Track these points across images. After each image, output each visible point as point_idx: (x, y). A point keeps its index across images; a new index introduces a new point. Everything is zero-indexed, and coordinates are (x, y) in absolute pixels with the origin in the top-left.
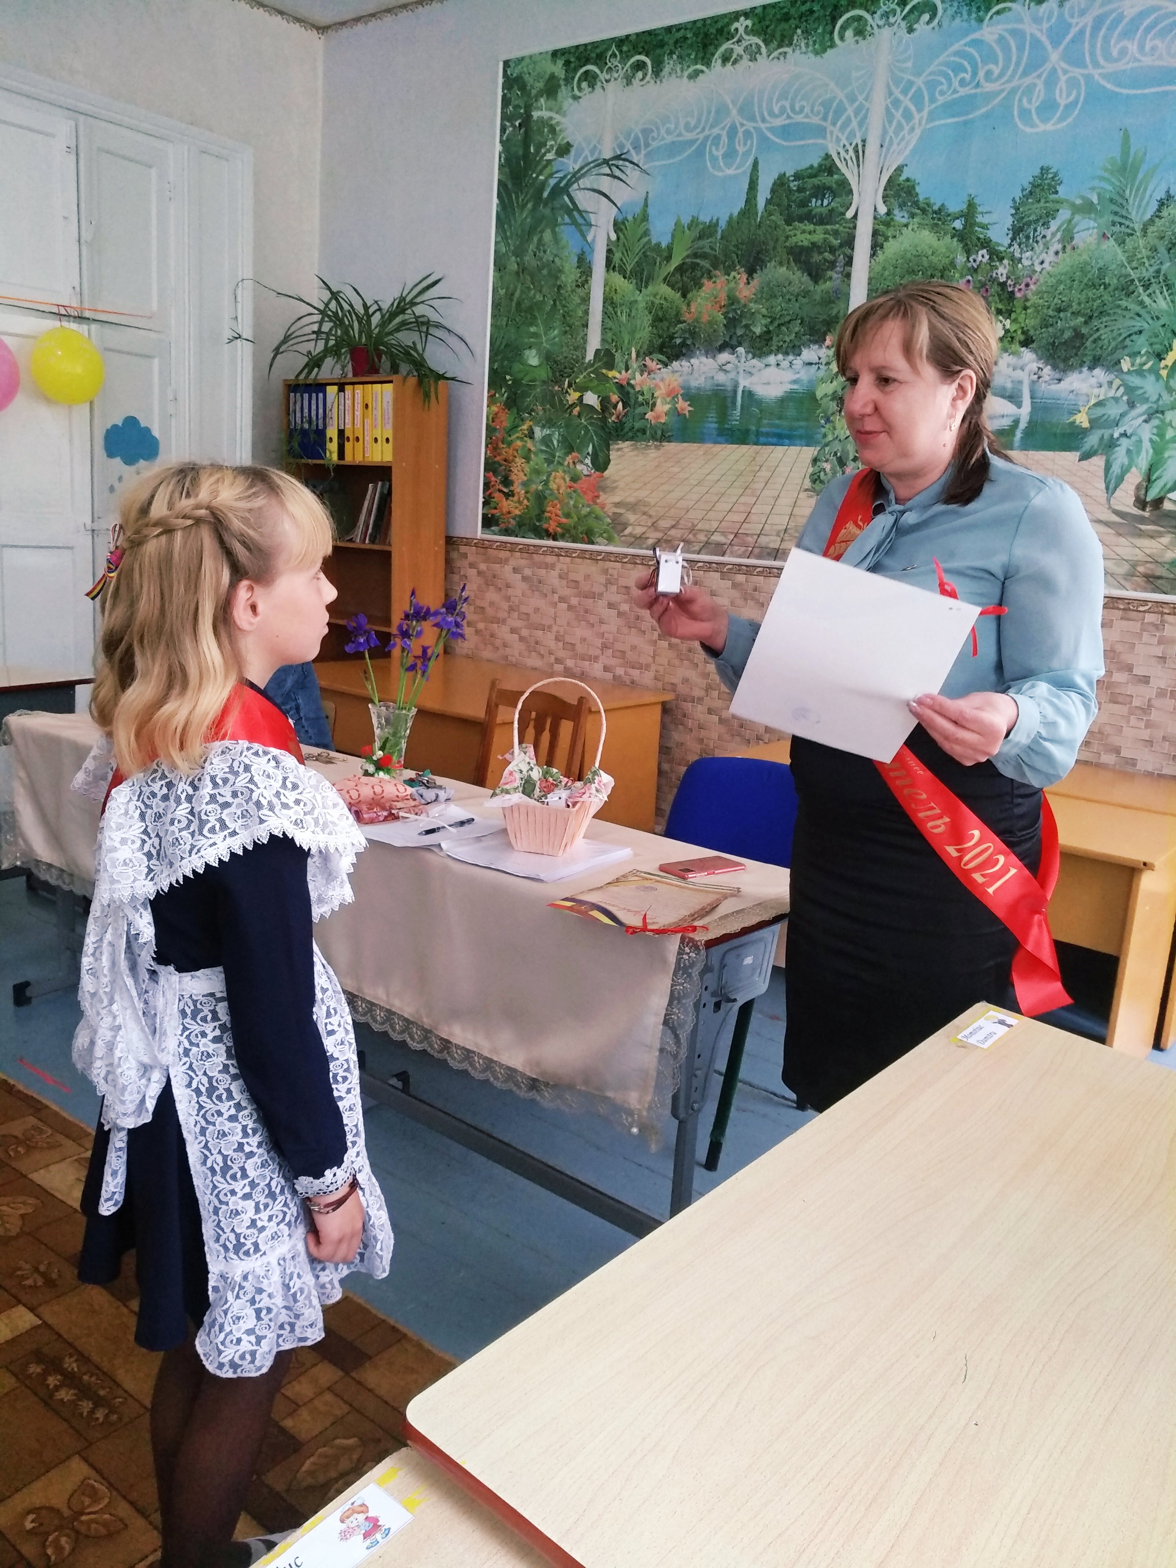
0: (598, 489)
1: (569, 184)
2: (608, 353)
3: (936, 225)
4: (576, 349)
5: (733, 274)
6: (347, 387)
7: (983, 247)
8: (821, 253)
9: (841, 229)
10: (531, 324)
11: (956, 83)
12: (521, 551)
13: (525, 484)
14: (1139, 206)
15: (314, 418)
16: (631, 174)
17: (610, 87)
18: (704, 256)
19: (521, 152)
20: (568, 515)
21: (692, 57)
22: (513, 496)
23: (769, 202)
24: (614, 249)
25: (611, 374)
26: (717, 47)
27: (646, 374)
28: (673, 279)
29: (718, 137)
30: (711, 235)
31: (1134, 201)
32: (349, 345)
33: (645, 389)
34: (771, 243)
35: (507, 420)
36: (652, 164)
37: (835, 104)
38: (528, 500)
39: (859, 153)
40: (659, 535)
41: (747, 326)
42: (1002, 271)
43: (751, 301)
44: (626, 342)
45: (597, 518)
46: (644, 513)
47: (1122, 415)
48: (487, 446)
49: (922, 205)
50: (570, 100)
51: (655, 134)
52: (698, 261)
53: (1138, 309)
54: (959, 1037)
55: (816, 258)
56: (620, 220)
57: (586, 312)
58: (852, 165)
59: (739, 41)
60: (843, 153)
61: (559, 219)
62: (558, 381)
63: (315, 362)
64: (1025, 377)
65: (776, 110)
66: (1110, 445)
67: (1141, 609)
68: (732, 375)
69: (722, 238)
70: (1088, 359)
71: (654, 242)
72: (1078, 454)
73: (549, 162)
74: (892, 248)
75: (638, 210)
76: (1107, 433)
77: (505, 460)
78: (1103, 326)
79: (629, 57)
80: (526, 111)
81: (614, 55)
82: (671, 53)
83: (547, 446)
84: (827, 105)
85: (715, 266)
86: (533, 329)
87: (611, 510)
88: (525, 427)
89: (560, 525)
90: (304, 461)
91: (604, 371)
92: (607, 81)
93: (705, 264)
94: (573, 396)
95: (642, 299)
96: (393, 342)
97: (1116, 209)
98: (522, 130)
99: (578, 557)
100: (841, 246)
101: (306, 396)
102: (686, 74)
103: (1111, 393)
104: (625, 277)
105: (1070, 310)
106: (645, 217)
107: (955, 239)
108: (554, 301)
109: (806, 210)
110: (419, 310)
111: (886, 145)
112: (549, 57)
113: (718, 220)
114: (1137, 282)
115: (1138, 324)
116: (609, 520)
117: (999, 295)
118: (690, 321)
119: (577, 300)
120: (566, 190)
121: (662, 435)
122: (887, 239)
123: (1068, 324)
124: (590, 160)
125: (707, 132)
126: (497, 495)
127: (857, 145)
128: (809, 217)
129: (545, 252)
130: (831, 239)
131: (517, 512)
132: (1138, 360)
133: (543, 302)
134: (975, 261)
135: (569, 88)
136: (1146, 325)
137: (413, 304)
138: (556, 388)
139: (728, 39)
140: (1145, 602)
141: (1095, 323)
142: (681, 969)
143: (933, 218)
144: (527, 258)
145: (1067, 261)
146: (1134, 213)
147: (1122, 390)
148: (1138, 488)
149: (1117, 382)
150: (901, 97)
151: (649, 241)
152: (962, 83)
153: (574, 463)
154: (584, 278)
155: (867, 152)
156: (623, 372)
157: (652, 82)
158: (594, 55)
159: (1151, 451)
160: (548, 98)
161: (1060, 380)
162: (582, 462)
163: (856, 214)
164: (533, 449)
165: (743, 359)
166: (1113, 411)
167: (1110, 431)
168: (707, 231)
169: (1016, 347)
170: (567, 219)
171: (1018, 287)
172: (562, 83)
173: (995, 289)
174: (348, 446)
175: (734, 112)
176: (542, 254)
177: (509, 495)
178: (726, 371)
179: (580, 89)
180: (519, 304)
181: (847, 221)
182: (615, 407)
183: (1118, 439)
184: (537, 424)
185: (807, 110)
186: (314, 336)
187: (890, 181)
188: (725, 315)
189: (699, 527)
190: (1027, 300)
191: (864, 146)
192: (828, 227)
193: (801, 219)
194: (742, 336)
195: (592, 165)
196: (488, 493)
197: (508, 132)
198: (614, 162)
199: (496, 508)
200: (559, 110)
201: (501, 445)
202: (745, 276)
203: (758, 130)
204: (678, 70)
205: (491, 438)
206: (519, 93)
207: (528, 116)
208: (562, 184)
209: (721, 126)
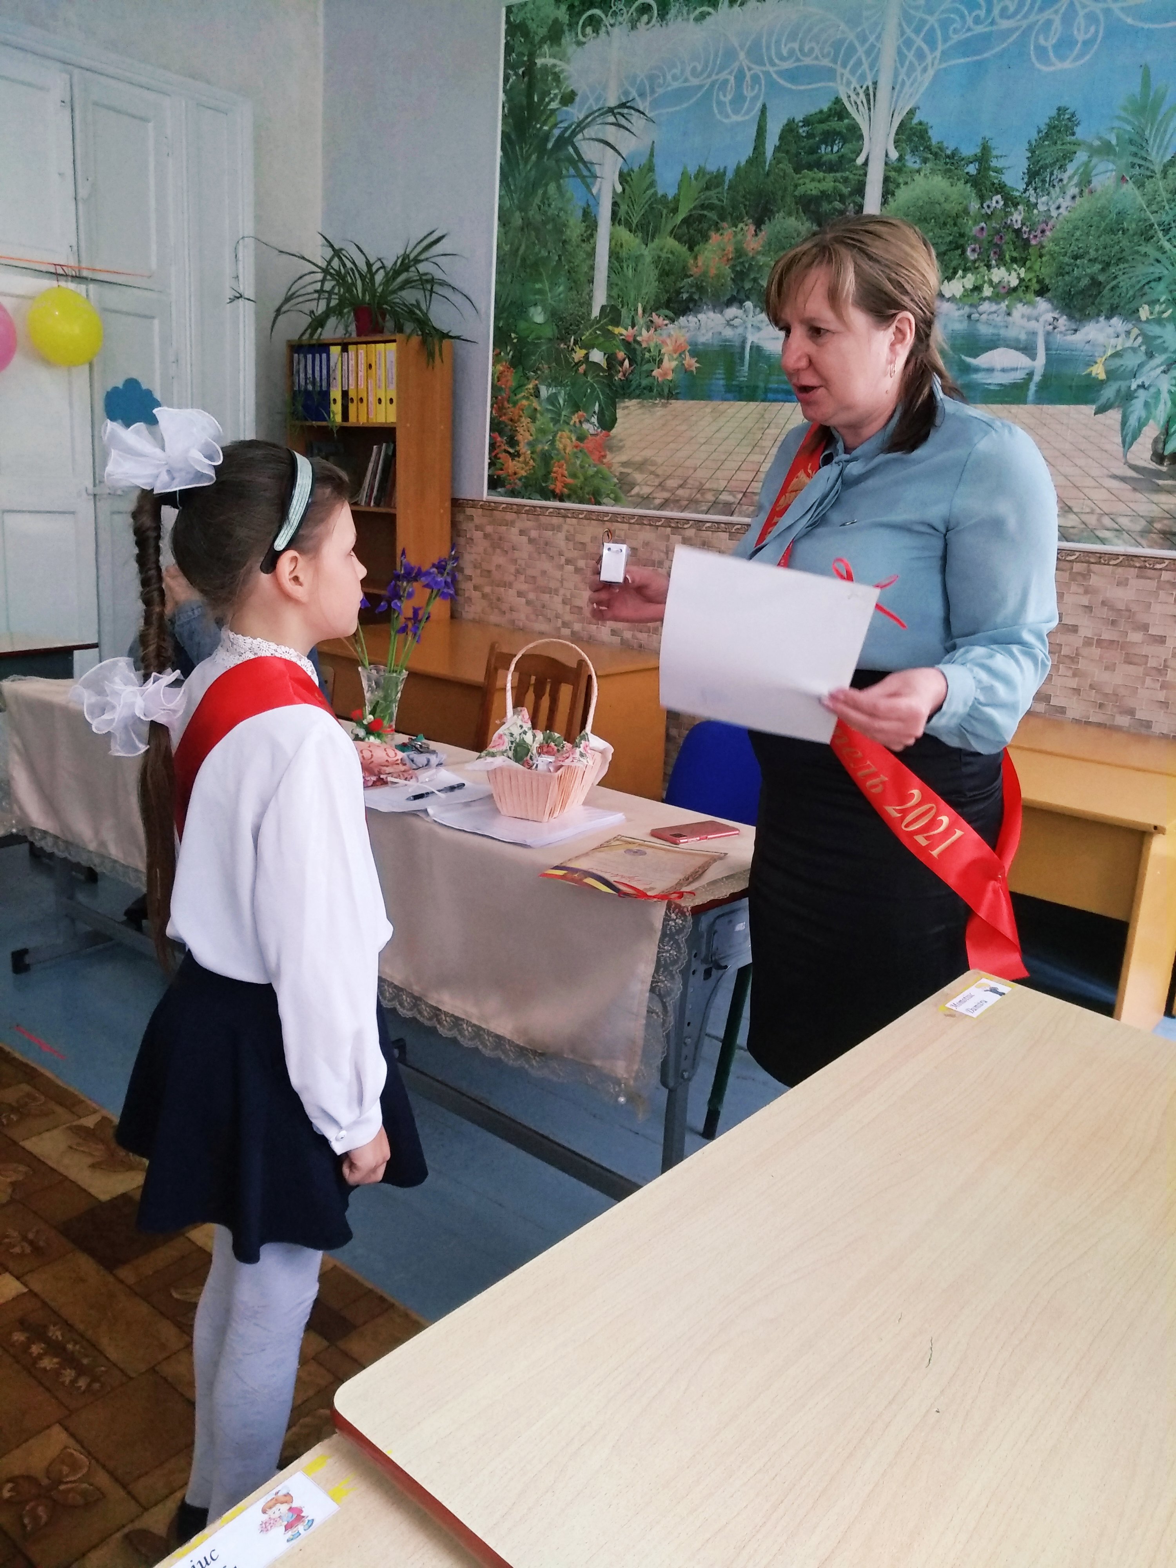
0: (605, 447)
1: (574, 133)
2: (614, 309)
3: (950, 170)
4: (581, 305)
5: (741, 225)
6: (351, 347)
7: (998, 193)
8: (830, 202)
9: (851, 176)
10: (536, 281)
11: (970, 21)
12: (527, 513)
13: (531, 444)
14: (1159, 147)
15: (318, 379)
16: (637, 121)
17: (616, 31)
18: (710, 207)
19: (525, 103)
20: (574, 476)
22: (519, 455)
23: (777, 149)
24: (619, 201)
25: (617, 330)
27: (652, 330)
28: (680, 231)
29: (726, 82)
30: (717, 186)
31: (1155, 141)
32: (351, 304)
33: (652, 345)
34: (780, 193)
35: (512, 380)
36: (657, 112)
37: (846, 45)
38: (534, 459)
39: (870, 97)
40: (666, 495)
41: (755, 280)
42: (1017, 217)
43: (758, 253)
44: (632, 296)
45: (604, 478)
46: (652, 473)
47: (1141, 366)
48: (492, 407)
49: (934, 150)
50: (574, 46)
51: (661, 81)
52: (705, 212)
53: (1159, 255)
54: (948, 1005)
55: (825, 207)
56: (625, 171)
57: (592, 268)
58: (863, 110)
60: (853, 97)
61: (564, 172)
62: (563, 339)
63: (319, 322)
64: (1040, 328)
65: (785, 52)
66: (1128, 397)
67: (1158, 566)
68: (740, 330)
69: (729, 189)
70: (1105, 307)
71: (660, 193)
72: (1094, 407)
73: (553, 111)
74: (904, 195)
75: (644, 160)
76: (1123, 384)
77: (511, 420)
78: (1121, 273)
80: (529, 60)
83: (553, 405)
84: (837, 45)
85: (722, 218)
86: (538, 286)
87: (618, 469)
88: (531, 386)
89: (566, 485)
90: (308, 423)
91: (610, 328)
92: (612, 25)
93: (712, 215)
94: (579, 354)
95: (648, 253)
96: (397, 300)
97: (1134, 149)
98: (526, 79)
99: (586, 518)
100: (851, 194)
101: (310, 356)
102: (692, 16)
103: (1129, 344)
104: (630, 231)
105: (1087, 257)
106: (651, 169)
107: (969, 185)
108: (559, 256)
109: (815, 157)
110: (422, 267)
111: (898, 88)
113: (725, 167)
114: (1156, 226)
115: (1158, 270)
116: (616, 480)
117: (1014, 243)
118: (697, 275)
119: (582, 255)
120: (570, 141)
121: (670, 393)
122: (898, 186)
123: (1085, 271)
124: (595, 108)
125: (714, 77)
126: (503, 455)
127: (868, 88)
128: (818, 165)
129: (549, 205)
130: (841, 186)
131: (524, 474)
132: (1157, 308)
133: (548, 257)
134: (989, 207)
135: (573, 34)
136: (1166, 272)
137: (417, 261)
138: (562, 346)
140: (1162, 560)
141: (1113, 270)
142: (667, 935)
143: (946, 164)
144: (531, 213)
145: (1084, 205)
146: (1154, 153)
147: (1140, 339)
148: (1156, 441)
149: (1136, 331)
150: (913, 36)
151: (655, 193)
152: (977, 21)
153: (580, 422)
154: (589, 232)
155: (878, 94)
156: (630, 328)
157: (658, 24)
159: (1169, 403)
160: (551, 45)
161: (1076, 331)
162: (588, 421)
163: (867, 160)
164: (539, 408)
165: (751, 314)
166: (1130, 362)
167: (1127, 383)
168: (714, 181)
169: (1030, 296)
170: (572, 171)
171: (1033, 233)
172: (566, 28)
173: (1009, 236)
174: (352, 408)
175: (742, 55)
176: (546, 208)
177: (515, 455)
178: (733, 326)
179: (584, 34)
180: (524, 260)
181: (857, 168)
182: (621, 363)
183: (1136, 390)
184: (542, 383)
185: (817, 51)
186: (316, 295)
187: (902, 125)
188: (733, 268)
189: (707, 486)
190: (1043, 247)
191: (875, 88)
192: (838, 175)
193: (810, 167)
194: (750, 290)
195: (597, 114)
196: (493, 454)
197: (511, 80)
198: (619, 110)
199: (502, 470)
200: (563, 57)
201: (506, 405)
202: (752, 228)
203: (767, 74)
204: (685, 12)
205: (496, 398)
206: (522, 40)
207: (531, 64)
208: (567, 134)
209: (729, 70)
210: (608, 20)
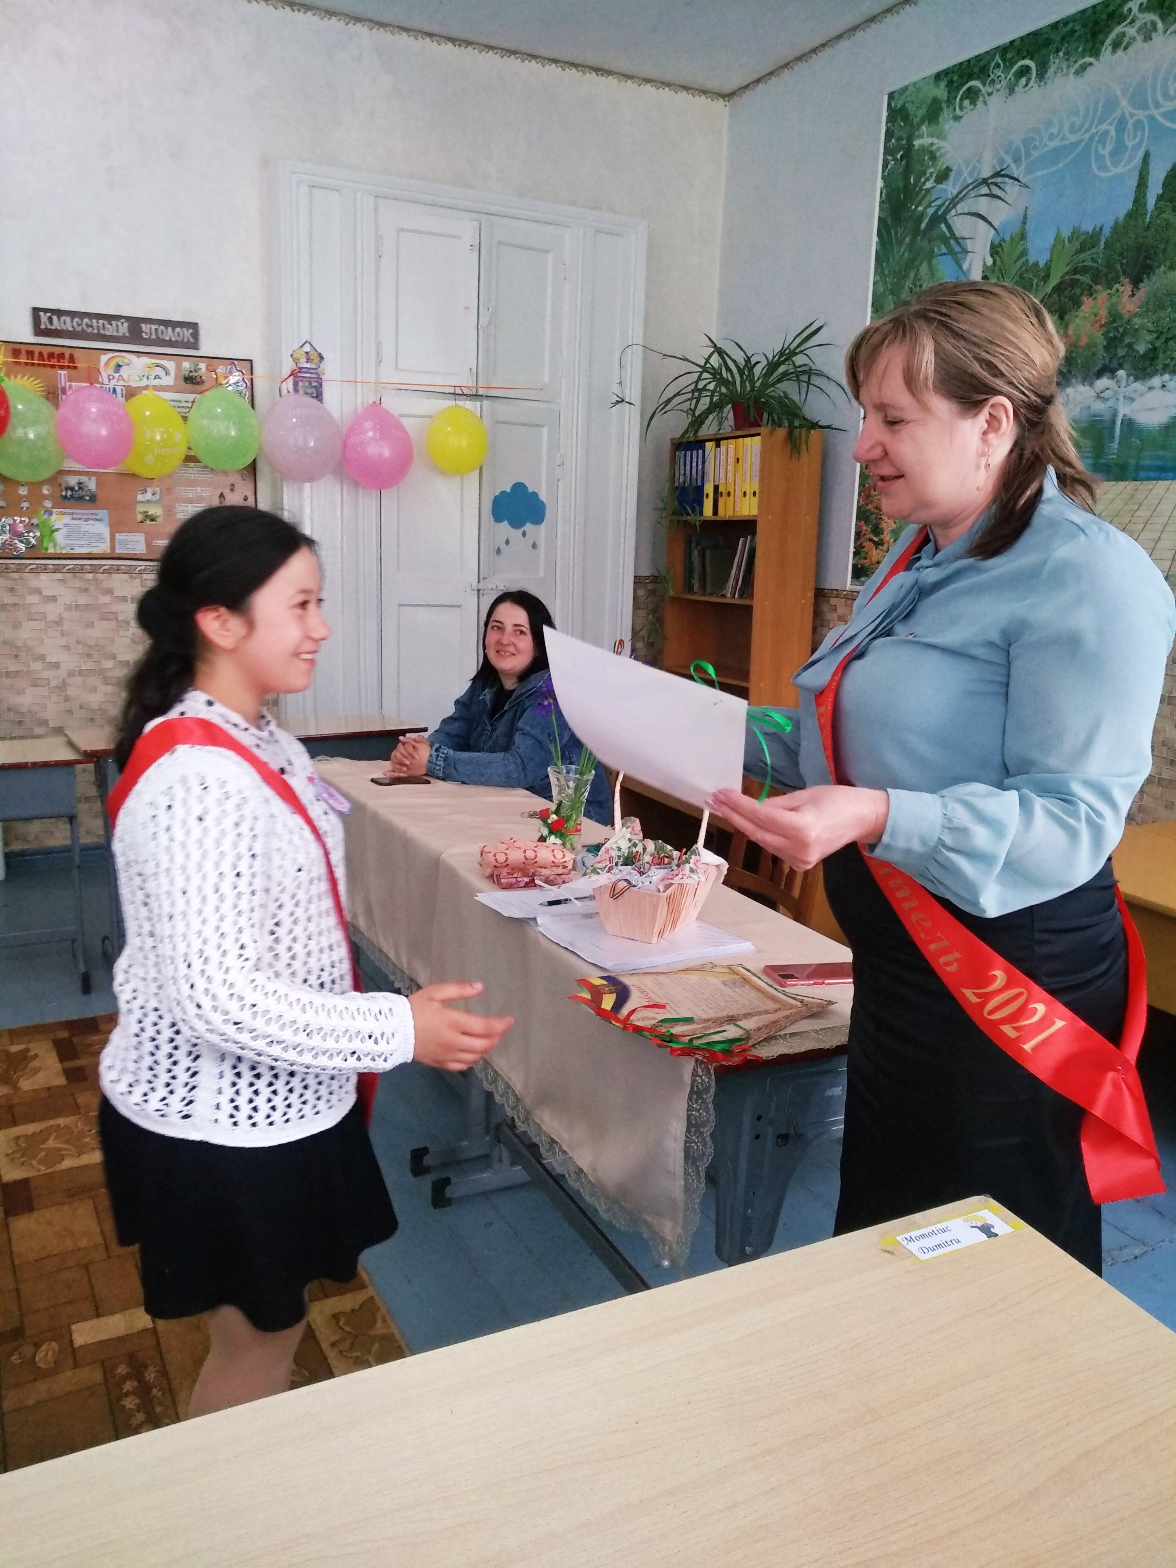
1: (947, 210)
5: (1117, 286)
6: (722, 442)
15: (694, 475)
16: (1012, 189)
17: (993, 99)
18: (1084, 270)
19: (901, 185)
21: (1080, 50)
22: (882, 544)
23: (1160, 198)
26: (1107, 36)
28: (1050, 300)
30: (1093, 246)
32: (732, 400)
34: (1161, 246)
36: (1031, 177)
41: (1130, 346)
43: (1136, 315)
48: (859, 495)
50: (952, 122)
51: (1037, 143)
52: (1077, 277)
56: (996, 243)
59: (1133, 21)
61: (936, 249)
63: (700, 420)
68: (1110, 404)
71: (1031, 261)
73: (928, 191)
75: (1016, 229)
79: (1012, 65)
80: (907, 140)
81: (998, 65)
82: (1058, 50)
85: (1096, 280)
90: (683, 517)
92: (989, 95)
93: (1086, 279)
96: (773, 394)
98: (904, 162)
102: (1072, 71)
106: (1023, 236)
110: (799, 360)
112: (932, 81)
113: (1102, 225)
120: (943, 218)
124: (970, 181)
125: (1093, 131)
126: (867, 544)
135: (951, 109)
137: (793, 353)
139: (1119, 23)
142: (695, 1092)
151: (1027, 261)
157: (1036, 85)
158: (976, 70)
160: (929, 123)
165: (1124, 383)
168: (1088, 242)
170: (944, 250)
172: (944, 105)
174: (721, 501)
175: (1124, 103)
178: (1104, 399)
179: (961, 108)
188: (1106, 335)
194: (1123, 357)
195: (971, 187)
196: (859, 543)
197: (889, 166)
198: (993, 180)
199: (865, 558)
200: (941, 136)
201: (873, 493)
202: (1129, 288)
203: (1151, 118)
204: (1064, 68)
205: (864, 486)
206: (902, 124)
207: (910, 146)
208: (940, 213)
209: (1109, 121)
210: (985, 90)
